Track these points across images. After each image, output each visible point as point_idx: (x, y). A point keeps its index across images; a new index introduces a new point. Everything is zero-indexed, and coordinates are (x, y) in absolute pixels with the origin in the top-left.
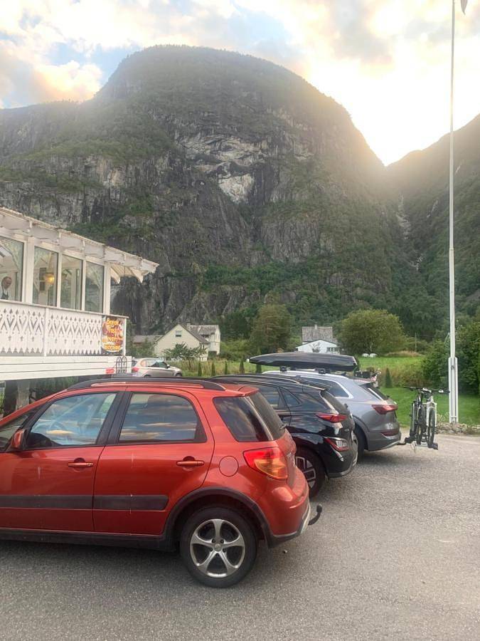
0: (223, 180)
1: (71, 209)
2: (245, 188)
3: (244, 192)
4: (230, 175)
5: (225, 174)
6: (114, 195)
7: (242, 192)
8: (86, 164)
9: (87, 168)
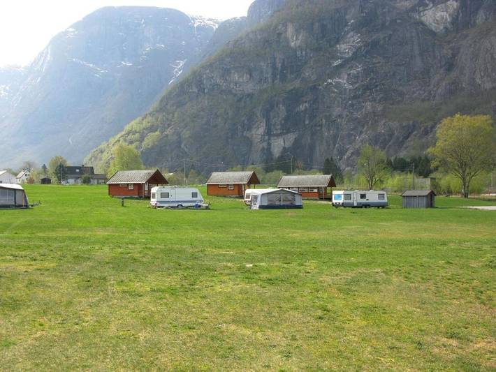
0: (426, 12)
1: (262, 72)
2: (449, 15)
3: (448, 20)
4: (431, 5)
5: (427, 5)
6: (300, 53)
7: (446, 19)
8: (278, 32)
9: (280, 34)
